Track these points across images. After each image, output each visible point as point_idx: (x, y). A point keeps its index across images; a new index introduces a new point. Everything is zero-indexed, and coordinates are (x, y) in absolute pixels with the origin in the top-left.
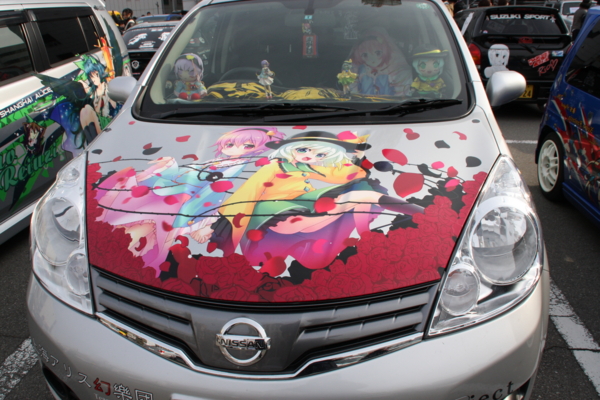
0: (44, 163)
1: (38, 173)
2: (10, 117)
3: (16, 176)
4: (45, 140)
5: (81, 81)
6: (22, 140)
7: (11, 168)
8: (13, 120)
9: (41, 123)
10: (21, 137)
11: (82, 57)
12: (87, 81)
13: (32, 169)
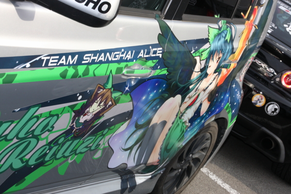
0: (74, 152)
1: (56, 163)
2: (92, 68)
3: (27, 157)
4: (102, 120)
5: (198, 59)
6: (77, 108)
7: (34, 141)
8: (91, 74)
9: (116, 95)
10: (80, 103)
11: (222, 23)
12: (203, 63)
13: (55, 154)
